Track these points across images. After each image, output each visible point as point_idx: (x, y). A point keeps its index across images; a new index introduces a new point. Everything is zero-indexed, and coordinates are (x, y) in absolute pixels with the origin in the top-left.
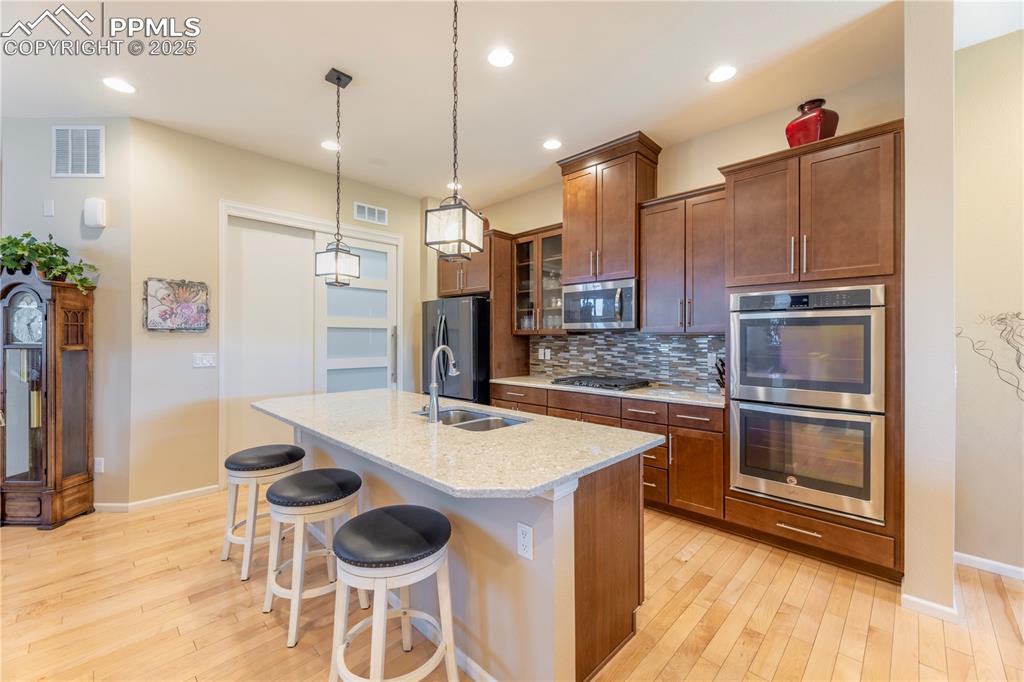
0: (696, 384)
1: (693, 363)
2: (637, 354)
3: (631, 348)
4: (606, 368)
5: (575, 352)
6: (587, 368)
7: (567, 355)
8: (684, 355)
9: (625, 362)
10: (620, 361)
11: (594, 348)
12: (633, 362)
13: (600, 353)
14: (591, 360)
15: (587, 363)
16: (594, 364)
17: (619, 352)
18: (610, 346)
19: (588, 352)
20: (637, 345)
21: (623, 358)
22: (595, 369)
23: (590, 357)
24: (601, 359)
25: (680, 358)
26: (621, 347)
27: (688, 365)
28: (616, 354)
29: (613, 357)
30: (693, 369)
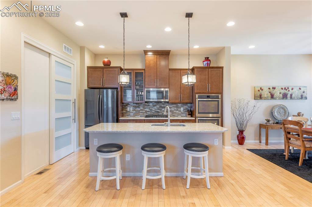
0: (178, 115)
1: (177, 110)
2: (162, 108)
3: (161, 107)
4: (153, 113)
5: (142, 108)
6: (147, 113)
7: (139, 109)
8: (175, 108)
9: (159, 111)
10: (157, 110)
11: (149, 107)
12: (161, 110)
13: (150, 108)
14: (148, 110)
15: (146, 112)
16: (149, 112)
17: (157, 108)
18: (154, 106)
19: (146, 108)
20: (162, 106)
21: (158, 110)
22: (149, 113)
23: (147, 110)
24: (151, 110)
25: (174, 109)
26: (158, 106)
27: (176, 111)
28: (156, 108)
29: (155, 109)
30: (177, 112)
